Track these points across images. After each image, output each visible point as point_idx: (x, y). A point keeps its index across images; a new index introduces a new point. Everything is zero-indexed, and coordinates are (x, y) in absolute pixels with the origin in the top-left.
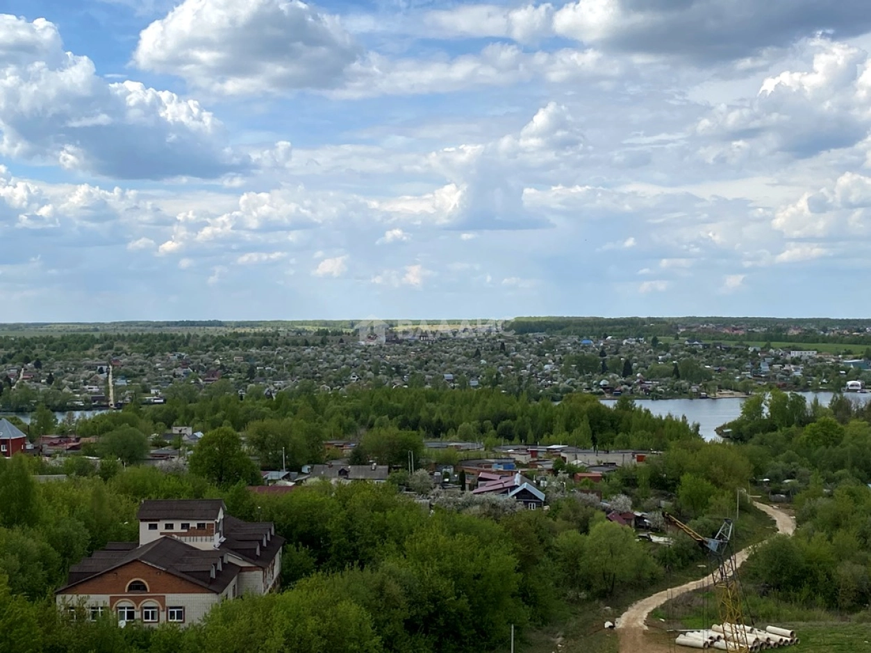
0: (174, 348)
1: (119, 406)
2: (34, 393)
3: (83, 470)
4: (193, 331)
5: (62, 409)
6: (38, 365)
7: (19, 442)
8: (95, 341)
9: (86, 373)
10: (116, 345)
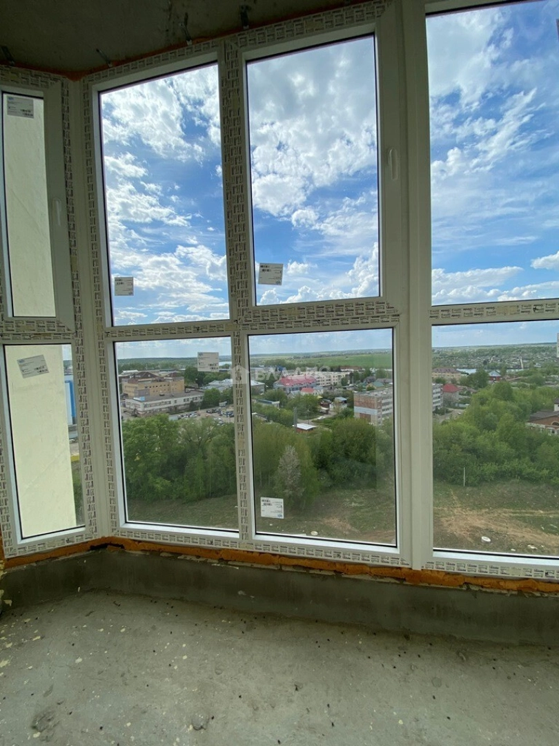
0: (544, 351)
1: (524, 368)
2: (497, 364)
3: (524, 386)
4: (550, 346)
5: (509, 368)
6: (497, 356)
7: (499, 377)
8: (514, 349)
9: (513, 359)
10: (522, 350)
